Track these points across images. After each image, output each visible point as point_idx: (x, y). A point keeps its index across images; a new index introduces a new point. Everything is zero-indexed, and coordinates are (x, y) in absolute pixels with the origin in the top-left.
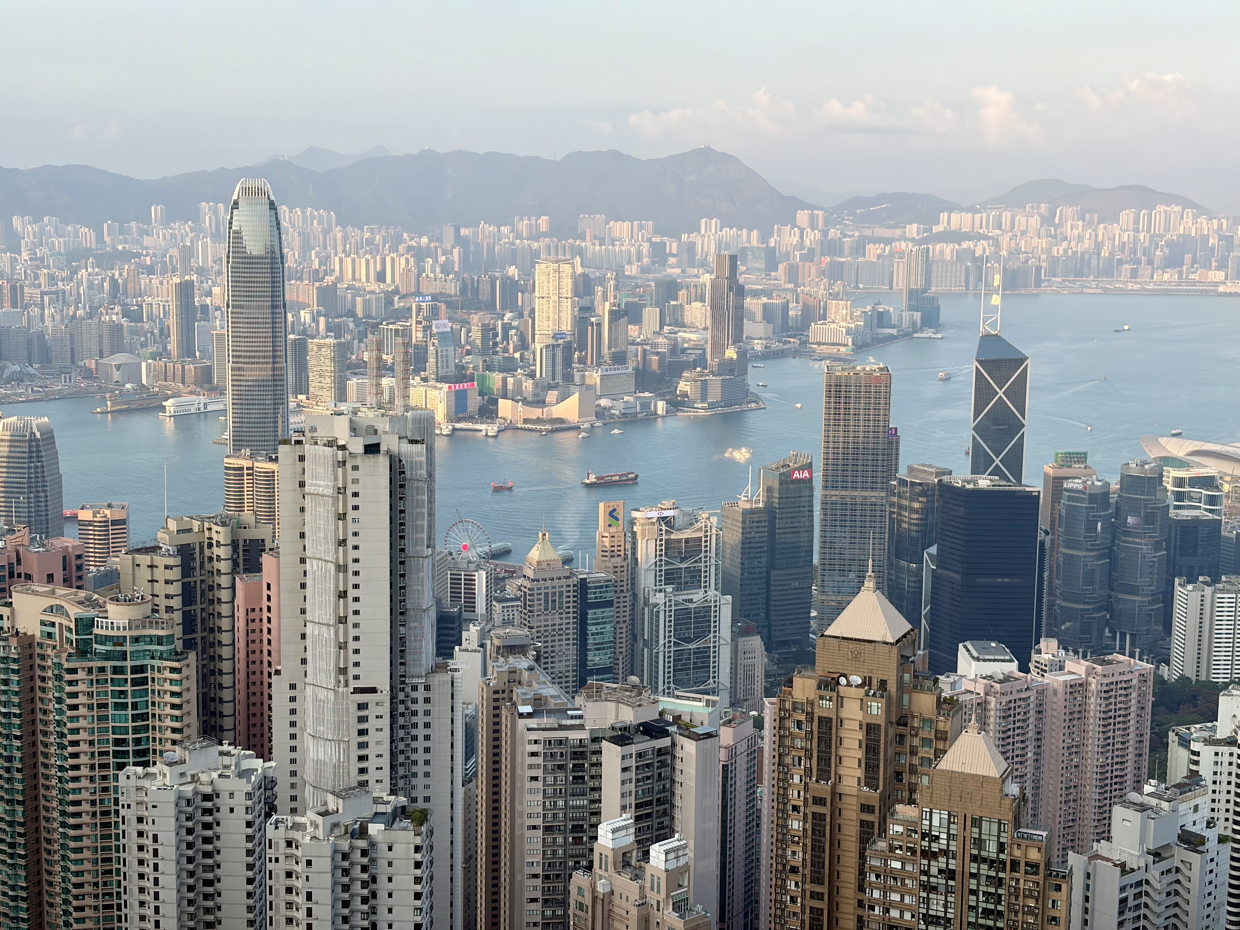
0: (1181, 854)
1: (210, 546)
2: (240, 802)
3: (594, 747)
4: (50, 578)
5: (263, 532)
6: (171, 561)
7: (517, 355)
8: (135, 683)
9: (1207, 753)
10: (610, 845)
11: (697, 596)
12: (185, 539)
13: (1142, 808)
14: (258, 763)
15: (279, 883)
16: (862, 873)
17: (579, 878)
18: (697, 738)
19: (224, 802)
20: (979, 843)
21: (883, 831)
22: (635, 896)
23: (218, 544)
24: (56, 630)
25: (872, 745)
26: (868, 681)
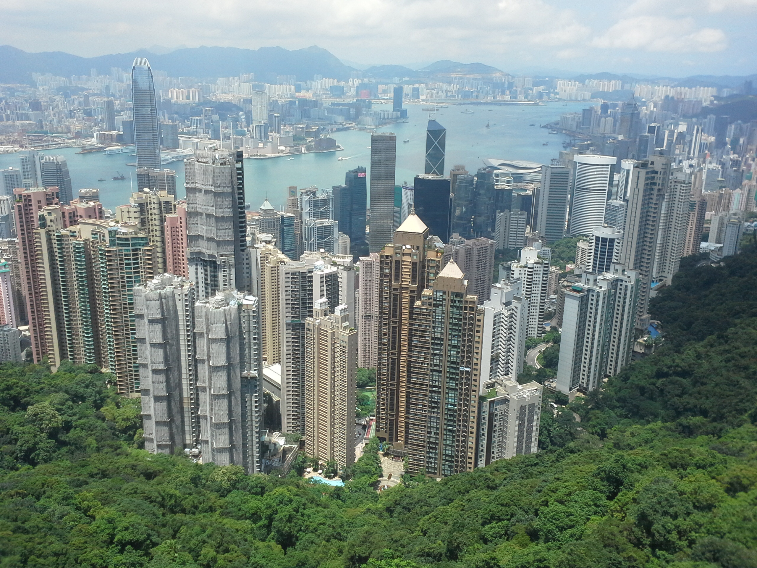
0: (514, 303)
1: (150, 203)
3: (310, 274)
4: (90, 217)
5: (171, 198)
6: (136, 210)
7: (246, 129)
8: (134, 255)
9: (517, 270)
10: (319, 308)
12: (140, 201)
13: (502, 289)
16: (412, 313)
17: (309, 320)
18: (347, 270)
20: (453, 301)
21: (419, 299)
22: (330, 326)
23: (154, 203)
24: (98, 236)
25: (414, 270)
26: (412, 247)
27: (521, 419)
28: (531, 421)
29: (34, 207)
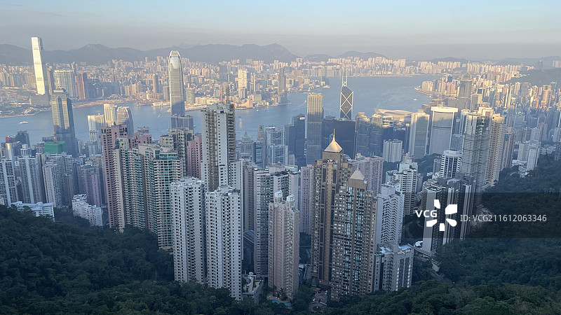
0: (396, 196)
1: (179, 135)
2: (197, 188)
3: (272, 177)
4: (144, 142)
5: (191, 132)
6: (171, 138)
8: (169, 165)
9: (397, 176)
10: (277, 197)
11: (280, 146)
12: (174, 133)
13: (388, 187)
14: (200, 181)
15: (209, 206)
16: (333, 200)
17: (270, 204)
18: (294, 174)
19: (194, 189)
20: (359, 194)
21: (338, 192)
22: (283, 207)
23: (181, 134)
24: (149, 154)
25: (334, 175)
26: (334, 161)
27: (401, 267)
28: (407, 268)
29: (113, 136)
